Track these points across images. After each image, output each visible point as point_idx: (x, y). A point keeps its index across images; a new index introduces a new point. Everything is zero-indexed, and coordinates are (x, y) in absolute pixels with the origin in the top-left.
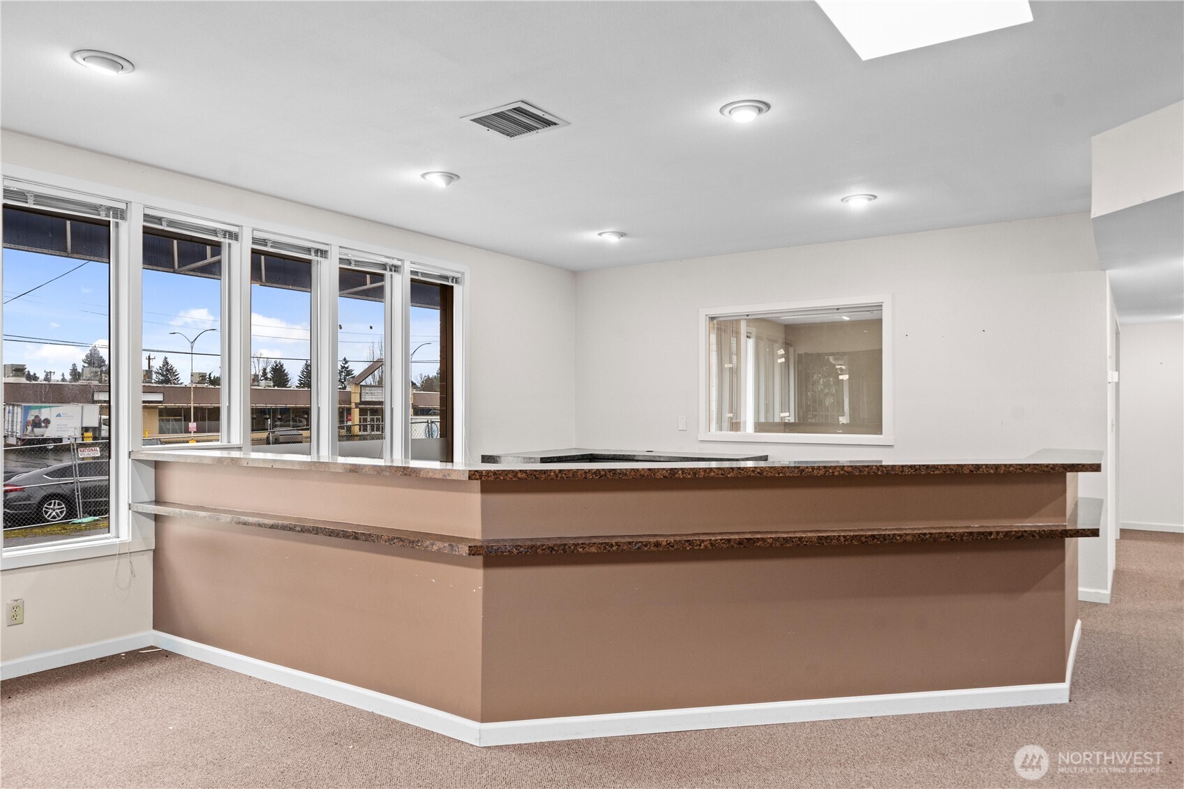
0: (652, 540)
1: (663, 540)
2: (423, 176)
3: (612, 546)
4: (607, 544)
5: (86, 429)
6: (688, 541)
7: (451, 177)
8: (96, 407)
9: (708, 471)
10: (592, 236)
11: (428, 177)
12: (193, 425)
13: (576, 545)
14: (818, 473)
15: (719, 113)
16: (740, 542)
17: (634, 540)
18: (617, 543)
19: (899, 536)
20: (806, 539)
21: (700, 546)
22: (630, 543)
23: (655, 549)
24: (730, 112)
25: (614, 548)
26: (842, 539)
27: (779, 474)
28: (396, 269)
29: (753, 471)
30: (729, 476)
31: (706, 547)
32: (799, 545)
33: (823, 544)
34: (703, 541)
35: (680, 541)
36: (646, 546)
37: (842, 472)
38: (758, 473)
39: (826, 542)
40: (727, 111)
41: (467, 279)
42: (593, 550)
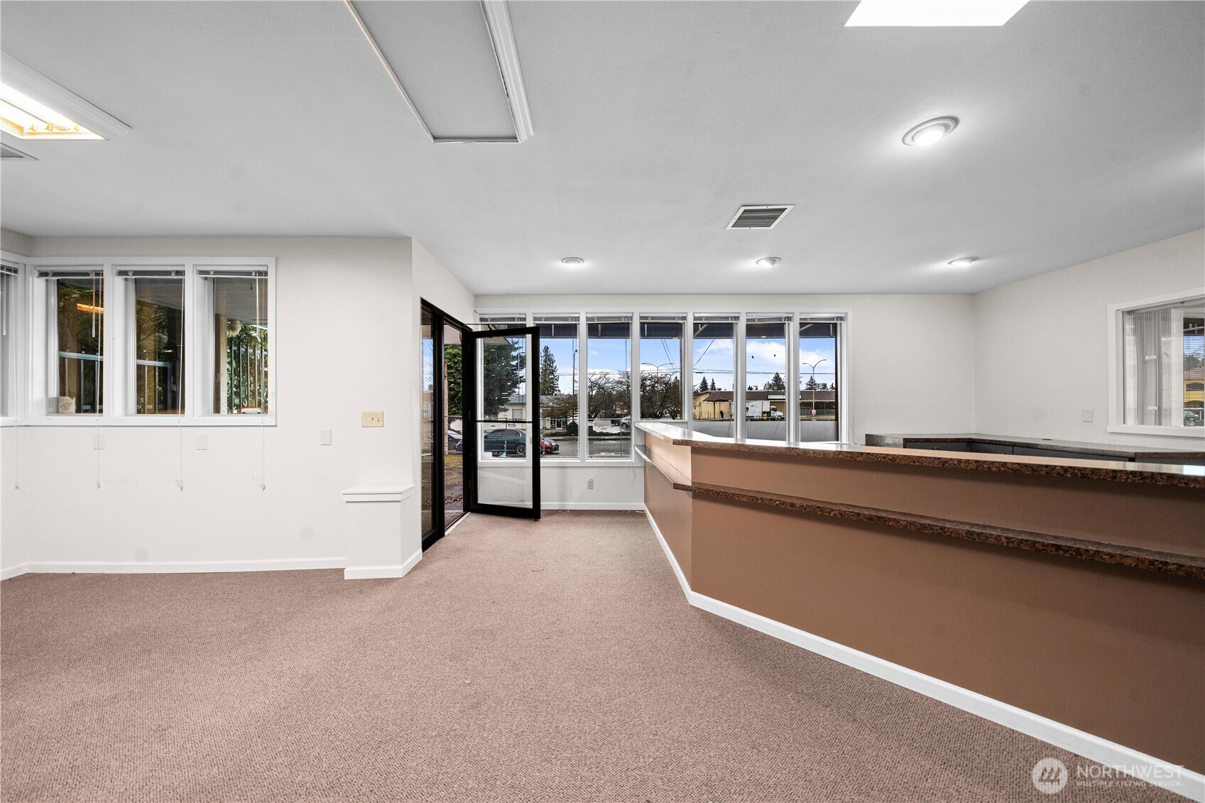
0: (789, 501)
1: (798, 503)
2: (757, 262)
3: (757, 499)
4: (754, 497)
5: (764, 413)
6: (819, 507)
7: (773, 260)
8: (768, 402)
9: (837, 453)
10: (943, 266)
11: (759, 263)
12: (814, 411)
13: (734, 494)
14: (967, 466)
15: (902, 144)
16: (870, 518)
17: (775, 498)
18: (761, 499)
19: (1106, 555)
20: (950, 530)
21: (830, 513)
22: (771, 500)
23: (790, 508)
24: (913, 139)
25: (760, 501)
26: (1004, 540)
27: (915, 462)
28: (789, 319)
29: (884, 457)
30: (858, 459)
31: (835, 515)
32: (941, 534)
33: (974, 539)
34: (833, 510)
35: (811, 506)
36: (783, 504)
37: (1003, 469)
38: (890, 460)
39: (979, 539)
40: (908, 139)
41: (850, 317)
42: (745, 499)
